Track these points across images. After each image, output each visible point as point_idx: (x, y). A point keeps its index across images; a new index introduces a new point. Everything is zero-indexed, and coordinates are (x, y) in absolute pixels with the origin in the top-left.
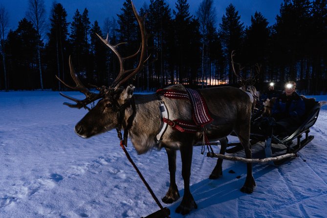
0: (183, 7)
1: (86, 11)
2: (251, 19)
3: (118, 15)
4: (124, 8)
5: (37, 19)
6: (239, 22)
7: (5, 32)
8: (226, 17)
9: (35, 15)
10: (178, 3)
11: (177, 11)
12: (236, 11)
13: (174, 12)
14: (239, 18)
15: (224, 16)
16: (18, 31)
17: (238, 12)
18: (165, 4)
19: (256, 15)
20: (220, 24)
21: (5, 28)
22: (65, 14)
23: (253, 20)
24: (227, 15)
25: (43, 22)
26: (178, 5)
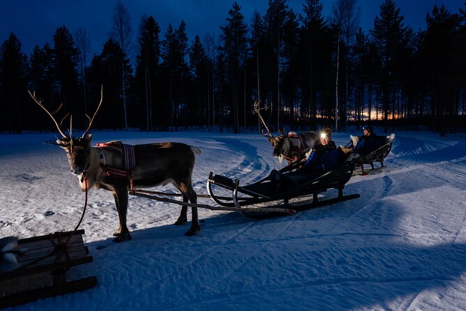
0: (313, 8)
1: (183, 25)
2: (426, 18)
3: (221, 28)
4: (231, 18)
5: (122, 41)
6: (402, 25)
7: (86, 58)
8: (380, 18)
9: (119, 36)
10: (306, 4)
11: (305, 15)
12: (396, 10)
13: (301, 18)
14: (402, 18)
15: (377, 18)
16: (103, 55)
17: (399, 10)
18: (287, 7)
19: (435, 10)
20: (370, 30)
21: (87, 54)
22: (157, 31)
23: (429, 20)
24: (381, 15)
25: (129, 43)
26: (306, 7)
